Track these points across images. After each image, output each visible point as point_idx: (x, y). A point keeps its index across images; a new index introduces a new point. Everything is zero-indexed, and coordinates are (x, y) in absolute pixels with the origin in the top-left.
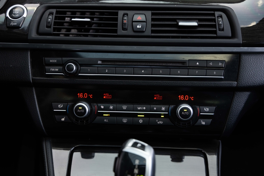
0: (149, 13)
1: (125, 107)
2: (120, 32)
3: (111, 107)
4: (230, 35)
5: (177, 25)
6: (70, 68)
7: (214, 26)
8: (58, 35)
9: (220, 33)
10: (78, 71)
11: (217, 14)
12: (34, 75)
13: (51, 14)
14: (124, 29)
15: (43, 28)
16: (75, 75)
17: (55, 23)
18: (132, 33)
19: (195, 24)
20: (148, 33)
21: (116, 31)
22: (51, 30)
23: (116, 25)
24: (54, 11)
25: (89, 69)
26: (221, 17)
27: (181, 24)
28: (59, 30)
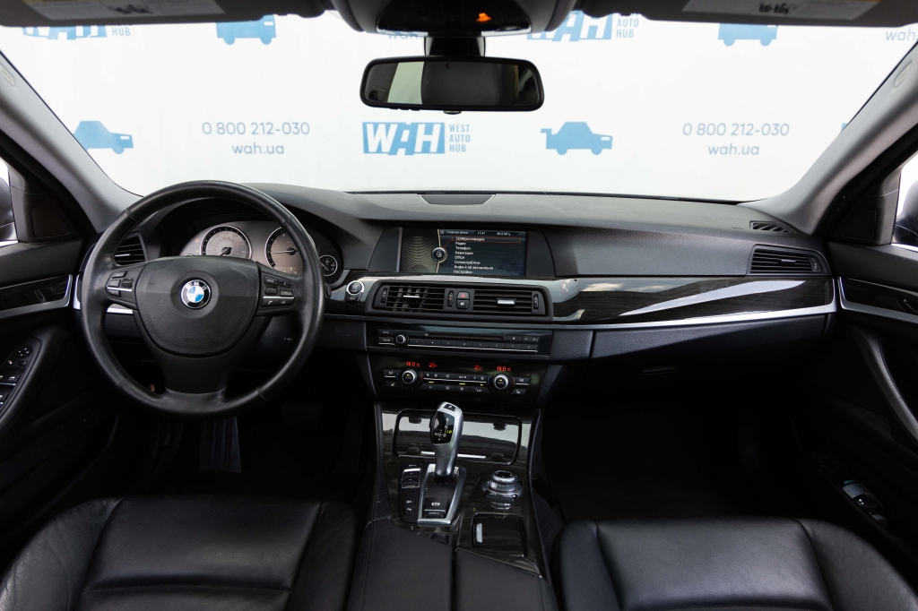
0: (473, 291)
1: (448, 376)
2: (446, 308)
3: (436, 375)
4: (544, 313)
5: (496, 303)
6: (401, 339)
7: (530, 305)
8: (391, 309)
9: (534, 311)
10: (407, 342)
11: (534, 293)
12: (368, 344)
13: (386, 289)
14: (449, 306)
15: (378, 304)
16: (405, 345)
17: (389, 299)
18: (456, 310)
19: (512, 302)
20: (471, 310)
21: (442, 307)
22: (385, 305)
23: (442, 302)
24: (388, 287)
25: (417, 340)
26: (537, 296)
27: (500, 302)
28: (392, 305)
